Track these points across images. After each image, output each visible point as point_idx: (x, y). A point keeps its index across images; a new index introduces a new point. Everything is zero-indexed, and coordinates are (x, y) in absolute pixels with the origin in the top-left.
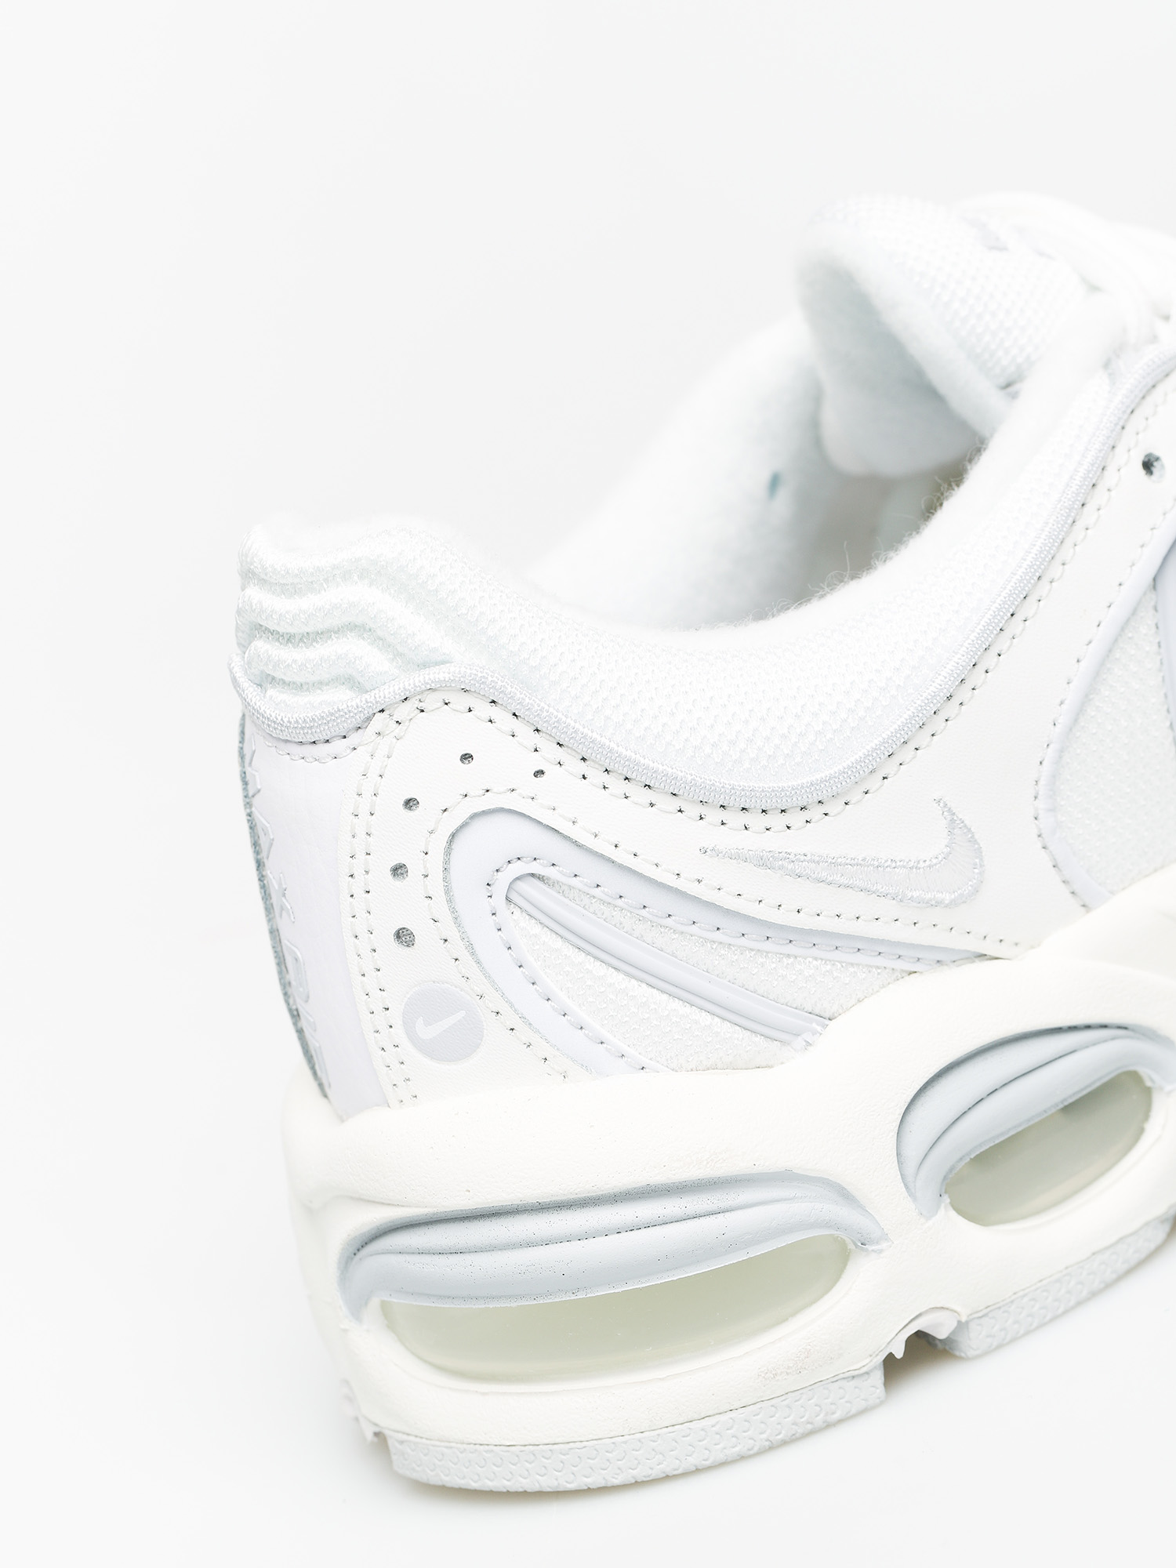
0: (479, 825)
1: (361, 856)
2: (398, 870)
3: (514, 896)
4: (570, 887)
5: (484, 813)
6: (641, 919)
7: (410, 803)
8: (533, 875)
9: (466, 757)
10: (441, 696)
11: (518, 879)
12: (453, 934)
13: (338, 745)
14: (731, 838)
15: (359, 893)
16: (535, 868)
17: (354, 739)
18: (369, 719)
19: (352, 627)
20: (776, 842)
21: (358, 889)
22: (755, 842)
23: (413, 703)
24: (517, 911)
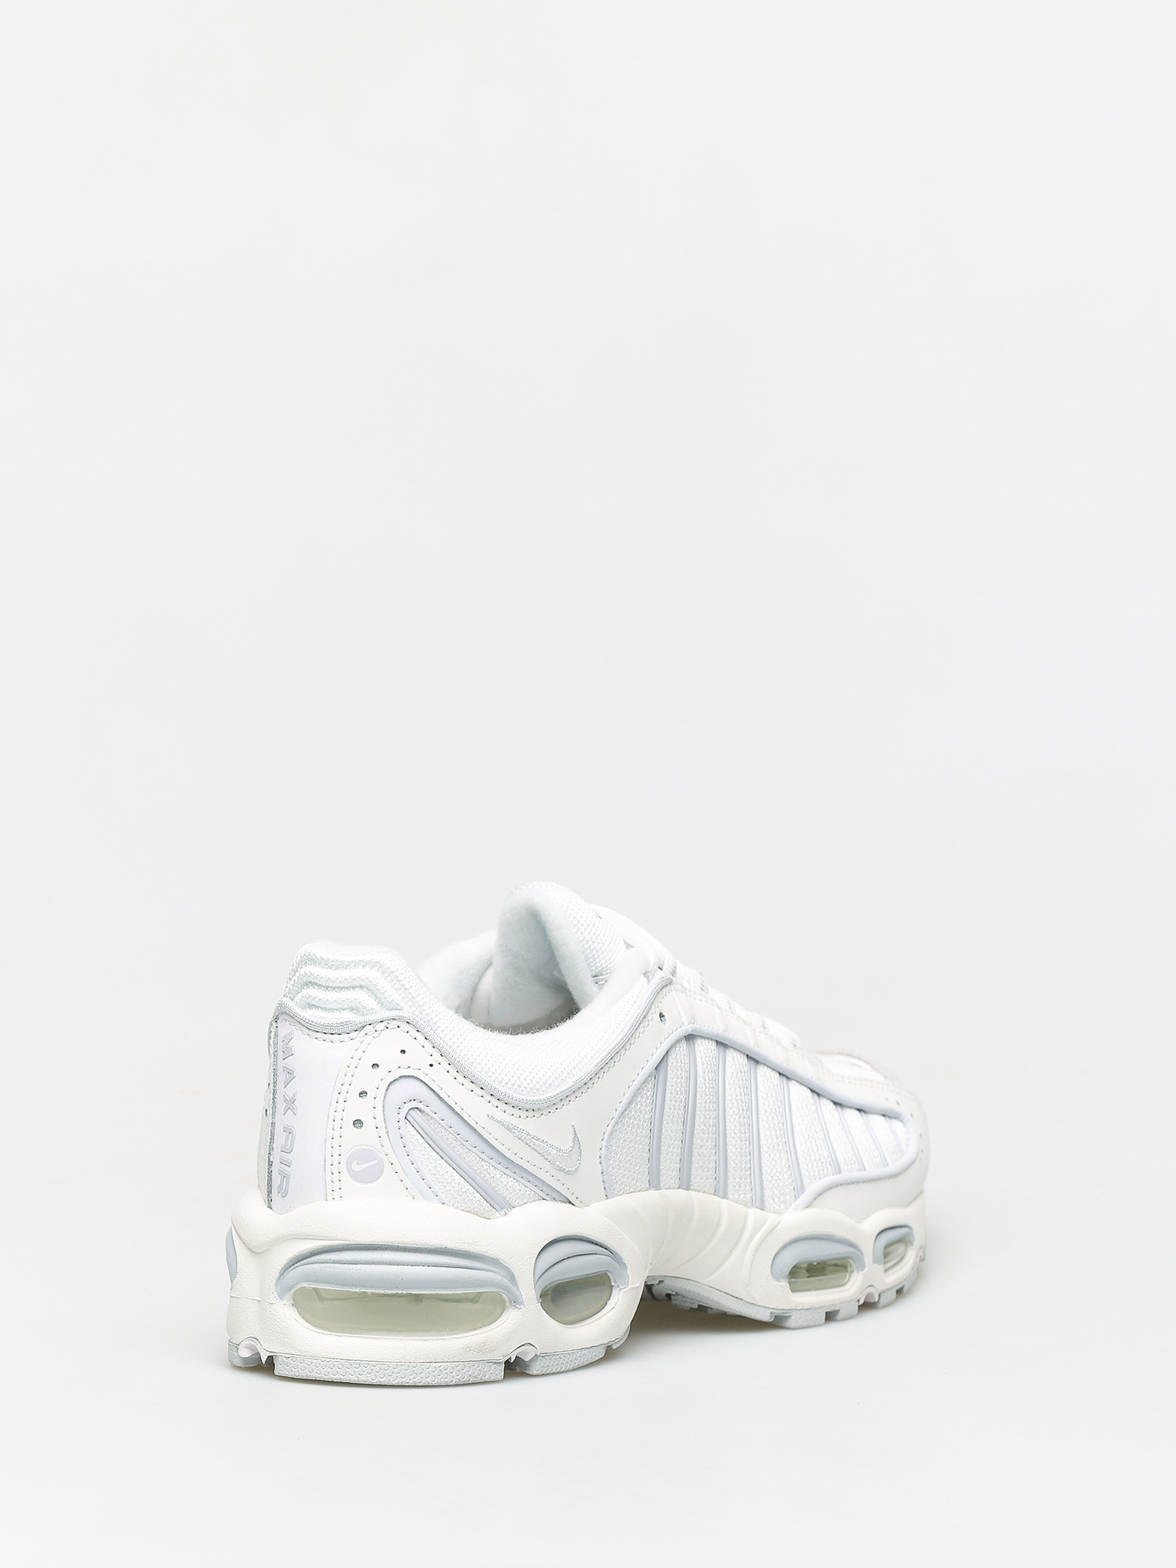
0: (402, 1081)
1: (346, 1085)
2: (363, 1094)
3: (409, 1117)
4: (432, 1118)
5: (405, 1076)
6: (456, 1140)
7: (375, 1065)
8: (417, 1108)
9: (403, 1052)
10: (396, 1023)
11: (412, 1109)
12: (381, 1125)
13: (344, 1037)
14: (498, 1114)
15: (341, 1101)
16: (420, 1106)
17: (353, 1035)
18: (364, 1027)
19: (361, 987)
20: (514, 1121)
21: (342, 1098)
22: (506, 1118)
23: (385, 1024)
24: (408, 1123)
